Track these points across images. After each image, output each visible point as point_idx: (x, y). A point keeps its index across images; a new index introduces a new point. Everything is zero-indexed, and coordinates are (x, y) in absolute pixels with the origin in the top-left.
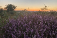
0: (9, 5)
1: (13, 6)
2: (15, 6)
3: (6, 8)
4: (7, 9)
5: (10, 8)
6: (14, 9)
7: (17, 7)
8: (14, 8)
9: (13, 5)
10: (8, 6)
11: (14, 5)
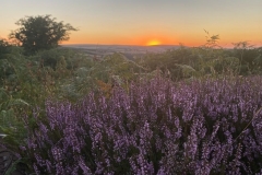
0: (31, 19)
1: (51, 26)
2: (61, 24)
3: (18, 36)
4: (24, 41)
5: (40, 35)
6: (58, 38)
7: (71, 31)
8: (54, 33)
9: (51, 18)
10: (27, 25)
11: (58, 21)
